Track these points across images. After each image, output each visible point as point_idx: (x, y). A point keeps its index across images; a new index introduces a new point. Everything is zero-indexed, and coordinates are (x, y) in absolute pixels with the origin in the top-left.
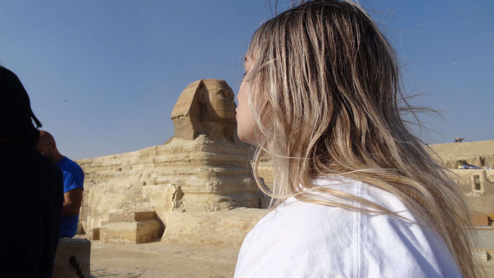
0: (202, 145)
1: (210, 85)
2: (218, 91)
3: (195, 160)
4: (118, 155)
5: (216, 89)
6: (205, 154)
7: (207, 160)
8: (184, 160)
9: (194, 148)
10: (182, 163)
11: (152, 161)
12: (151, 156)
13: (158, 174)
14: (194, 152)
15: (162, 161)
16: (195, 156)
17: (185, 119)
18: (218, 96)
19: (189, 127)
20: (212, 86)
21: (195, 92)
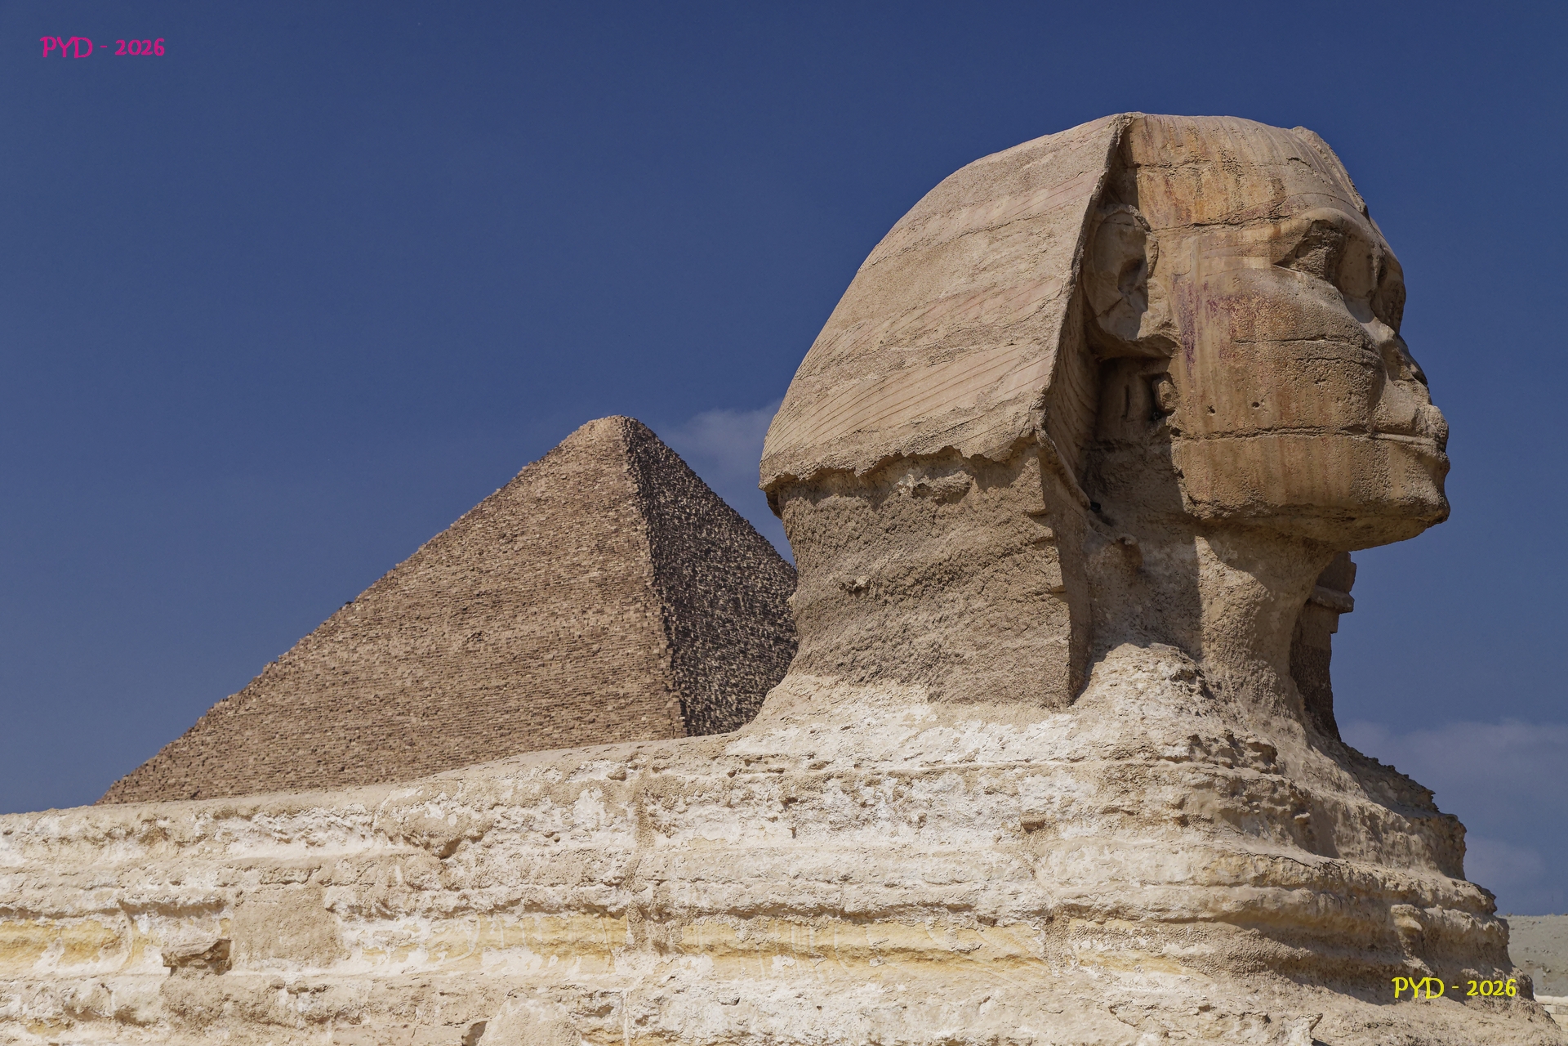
0: (1177, 760)
1: (1206, 176)
2: (1291, 234)
3: (1116, 913)
4: (184, 816)
5: (1275, 217)
6: (1223, 854)
7: (1248, 917)
8: (984, 907)
9: (1094, 792)
10: (955, 935)
11: (591, 892)
12: (567, 843)
13: (677, 1028)
14: (1095, 828)
15: (704, 903)
16: (1106, 873)
17: (974, 493)
18: (1296, 285)
19: (1016, 570)
20: (1231, 189)
21: (1077, 230)
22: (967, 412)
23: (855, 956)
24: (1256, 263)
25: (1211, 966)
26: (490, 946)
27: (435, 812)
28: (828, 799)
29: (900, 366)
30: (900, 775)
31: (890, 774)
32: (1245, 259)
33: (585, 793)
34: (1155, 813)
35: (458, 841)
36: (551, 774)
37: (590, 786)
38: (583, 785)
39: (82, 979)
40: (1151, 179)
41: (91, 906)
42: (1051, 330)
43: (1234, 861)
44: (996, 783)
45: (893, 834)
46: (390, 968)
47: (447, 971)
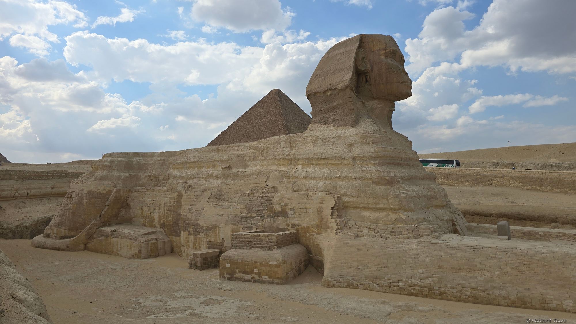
0: (372, 134)
1: (374, 43)
2: (388, 52)
3: (363, 157)
5: (385, 49)
6: (379, 148)
8: (343, 157)
9: (360, 139)
10: (339, 161)
11: (284, 156)
12: (280, 150)
13: (298, 176)
14: (360, 145)
15: (301, 158)
16: (362, 151)
17: (340, 95)
18: (389, 60)
19: (346, 106)
20: (378, 45)
21: (355, 53)
22: (338, 82)
23: (324, 165)
24: (382, 57)
25: (378, 164)
26: (269, 165)
27: (260, 146)
28: (319, 142)
29: (327, 76)
30: (330, 138)
31: (328, 138)
32: (381, 56)
33: (282, 142)
34: (369, 142)
35: (264, 150)
36: (277, 140)
37: (283, 141)
38: (282, 141)
39: (210, 171)
40: (366, 44)
41: (210, 161)
42: (351, 69)
43: (381, 149)
44: (344, 138)
45: (329, 147)
46: (254, 168)
47: (263, 169)
